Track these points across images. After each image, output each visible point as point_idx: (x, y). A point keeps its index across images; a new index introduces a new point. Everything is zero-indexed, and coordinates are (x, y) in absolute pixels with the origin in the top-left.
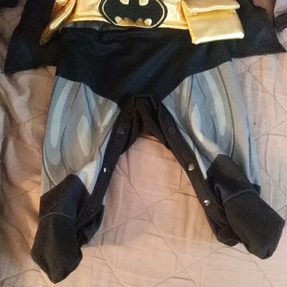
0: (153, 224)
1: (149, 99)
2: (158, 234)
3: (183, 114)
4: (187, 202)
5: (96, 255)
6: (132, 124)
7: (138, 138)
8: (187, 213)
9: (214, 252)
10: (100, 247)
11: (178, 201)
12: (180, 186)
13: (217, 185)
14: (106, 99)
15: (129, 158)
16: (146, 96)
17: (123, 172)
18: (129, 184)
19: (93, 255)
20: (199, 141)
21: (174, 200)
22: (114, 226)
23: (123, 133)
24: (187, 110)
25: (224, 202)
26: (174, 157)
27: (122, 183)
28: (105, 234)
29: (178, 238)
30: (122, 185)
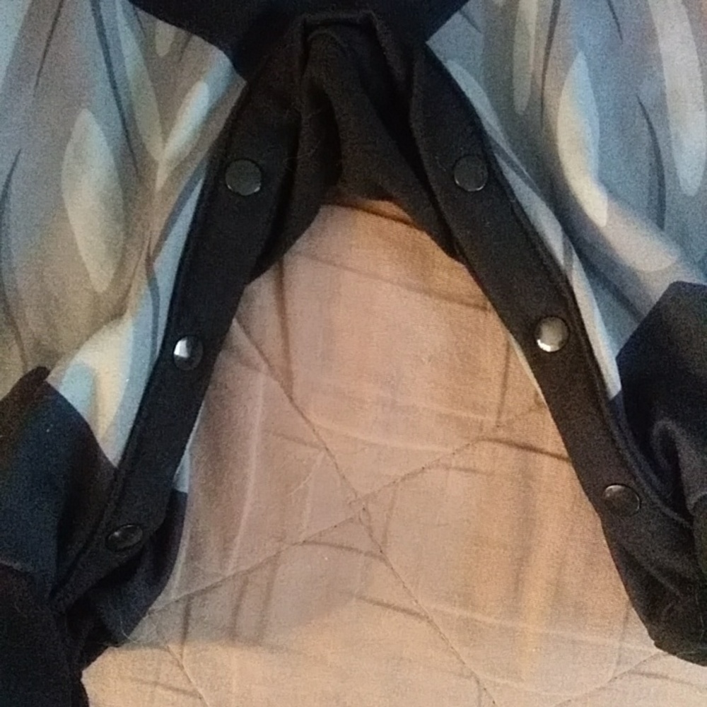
0: (387, 564)
1: (367, 28)
2: (406, 603)
3: (521, 102)
4: (526, 478)
5: (163, 679)
6: (294, 150)
7: (323, 210)
8: (527, 522)
9: (631, 672)
10: (174, 648)
11: (491, 474)
12: (499, 413)
13: (664, 423)
14: (183, 33)
15: (288, 294)
16: (357, 16)
17: (261, 353)
18: (287, 405)
19: (151, 678)
20: (591, 222)
21: (474, 471)
22: (230, 572)
23: (258, 189)
24: (539, 82)
25: (692, 501)
26: (479, 291)
27: (260, 401)
28: (197, 601)
29: (490, 620)
30: (259, 410)
